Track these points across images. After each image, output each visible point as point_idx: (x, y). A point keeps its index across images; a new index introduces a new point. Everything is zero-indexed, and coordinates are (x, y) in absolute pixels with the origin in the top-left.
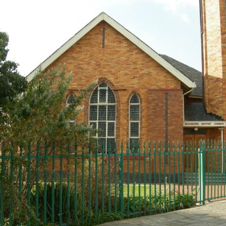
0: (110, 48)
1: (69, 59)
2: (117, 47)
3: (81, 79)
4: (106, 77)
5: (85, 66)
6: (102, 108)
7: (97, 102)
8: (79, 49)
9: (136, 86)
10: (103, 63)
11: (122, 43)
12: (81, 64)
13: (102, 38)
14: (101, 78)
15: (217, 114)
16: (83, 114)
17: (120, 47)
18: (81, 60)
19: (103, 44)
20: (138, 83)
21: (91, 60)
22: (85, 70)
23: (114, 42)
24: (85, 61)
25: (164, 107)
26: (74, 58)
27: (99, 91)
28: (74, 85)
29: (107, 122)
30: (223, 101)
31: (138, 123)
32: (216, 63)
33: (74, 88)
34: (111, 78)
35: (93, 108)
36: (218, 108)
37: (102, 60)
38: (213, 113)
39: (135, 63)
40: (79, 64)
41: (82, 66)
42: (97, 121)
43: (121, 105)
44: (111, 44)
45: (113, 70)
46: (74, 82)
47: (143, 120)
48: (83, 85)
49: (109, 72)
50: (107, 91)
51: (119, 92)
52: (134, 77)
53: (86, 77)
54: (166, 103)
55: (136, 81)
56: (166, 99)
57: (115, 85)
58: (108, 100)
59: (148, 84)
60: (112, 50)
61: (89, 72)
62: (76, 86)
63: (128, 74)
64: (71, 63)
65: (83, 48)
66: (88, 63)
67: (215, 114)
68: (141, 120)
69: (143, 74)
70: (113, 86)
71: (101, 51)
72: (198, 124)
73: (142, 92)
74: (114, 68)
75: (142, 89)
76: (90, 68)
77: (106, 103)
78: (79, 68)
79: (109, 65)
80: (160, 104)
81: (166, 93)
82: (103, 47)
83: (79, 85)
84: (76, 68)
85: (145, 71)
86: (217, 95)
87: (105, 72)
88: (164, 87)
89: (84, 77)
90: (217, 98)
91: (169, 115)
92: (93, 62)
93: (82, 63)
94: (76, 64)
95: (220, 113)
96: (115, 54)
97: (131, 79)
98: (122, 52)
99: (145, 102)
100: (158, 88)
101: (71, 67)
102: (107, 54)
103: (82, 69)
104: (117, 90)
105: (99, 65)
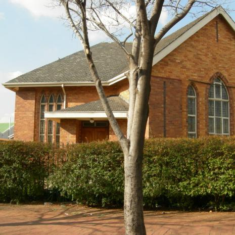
0: (223, 44)
1: (188, 47)
2: (228, 44)
3: (201, 71)
4: (222, 72)
5: (203, 58)
6: (218, 103)
7: (213, 97)
8: (197, 38)
10: (218, 57)
11: (232, 40)
12: (200, 55)
13: (216, 31)
14: (217, 73)
16: (204, 108)
17: (230, 45)
18: (199, 50)
19: (217, 38)
21: (208, 52)
23: (226, 38)
24: (203, 52)
26: (193, 47)
27: (214, 86)
28: (194, 76)
29: (223, 118)
33: (195, 79)
34: (225, 74)
35: (211, 102)
37: (217, 54)
40: (198, 54)
41: (201, 57)
42: (214, 117)
44: (224, 40)
46: (195, 73)
48: (203, 77)
49: (223, 67)
50: (221, 87)
51: (232, 89)
53: (205, 69)
57: (229, 81)
58: (222, 96)
60: (225, 45)
61: (207, 65)
62: (196, 78)
64: (191, 51)
65: (201, 37)
66: (206, 55)
70: (228, 82)
71: (216, 45)
74: (227, 64)
76: (208, 60)
77: (221, 99)
78: (198, 58)
79: (223, 60)
82: (217, 41)
83: (199, 77)
84: (196, 58)
87: (220, 67)
89: (203, 68)
92: (210, 55)
93: (201, 53)
94: (196, 54)
96: (227, 50)
98: (232, 50)
101: (191, 56)
102: (221, 49)
103: (201, 59)
104: (231, 87)
105: (215, 59)
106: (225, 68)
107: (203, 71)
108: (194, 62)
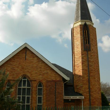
0: (29, 60)
1: (8, 65)
2: (32, 60)
3: (14, 75)
4: (26, 74)
5: (16, 69)
6: (24, 89)
7: (21, 86)
8: (14, 60)
9: (41, 79)
10: (25, 67)
11: (35, 58)
12: (14, 67)
13: (25, 55)
14: (24, 74)
15: (80, 93)
16: (14, 92)
17: (33, 60)
18: (14, 65)
19: (26, 58)
20: (42, 77)
21: (19, 65)
22: (16, 70)
23: (31, 57)
24: (16, 66)
25: (55, 89)
26: (11, 64)
27: (22, 81)
28: (10, 78)
29: (26, 96)
30: (83, 87)
31: (41, 97)
32: (79, 68)
33: (10, 79)
34: (29, 75)
35: (20, 89)
36: (80, 90)
37: (25, 65)
38: (78, 92)
39: (40, 68)
40: (13, 67)
41: (15, 68)
42: (21, 96)
43: (33, 88)
44: (29, 58)
45: (30, 71)
46: (10, 76)
47: (44, 95)
48: (15, 78)
49: (28, 71)
50: (27, 81)
51: (32, 82)
52: (40, 75)
53: (17, 74)
54: (55, 87)
55: (41, 76)
56: (55, 85)
58: (27, 85)
59: (47, 78)
60: (30, 61)
61: (18, 72)
62: (11, 78)
63: (37, 73)
64: (9, 67)
65: (16, 59)
66: (18, 67)
67: (79, 93)
68: (43, 95)
69: (44, 73)
70: (30, 78)
71: (24, 62)
72: (71, 97)
73: (44, 82)
74: (30, 70)
75: (44, 80)
76: (19, 69)
77: (26, 87)
78: (13, 69)
79: (28, 68)
80: (53, 88)
81: (56, 83)
82: (25, 60)
83: (13, 78)
85: (45, 72)
86: (80, 84)
87: (26, 72)
88: (54, 79)
90: (80, 85)
91: (57, 93)
92: (20, 67)
94: (12, 67)
95: (81, 92)
96: (31, 63)
97: (39, 75)
98: (34, 62)
99: (45, 87)
100: (51, 80)
101: (9, 69)
102: (27, 63)
103: (14, 69)
104: (32, 81)
105: (23, 68)
106: (29, 71)
107: (15, 75)
108: (10, 71)
